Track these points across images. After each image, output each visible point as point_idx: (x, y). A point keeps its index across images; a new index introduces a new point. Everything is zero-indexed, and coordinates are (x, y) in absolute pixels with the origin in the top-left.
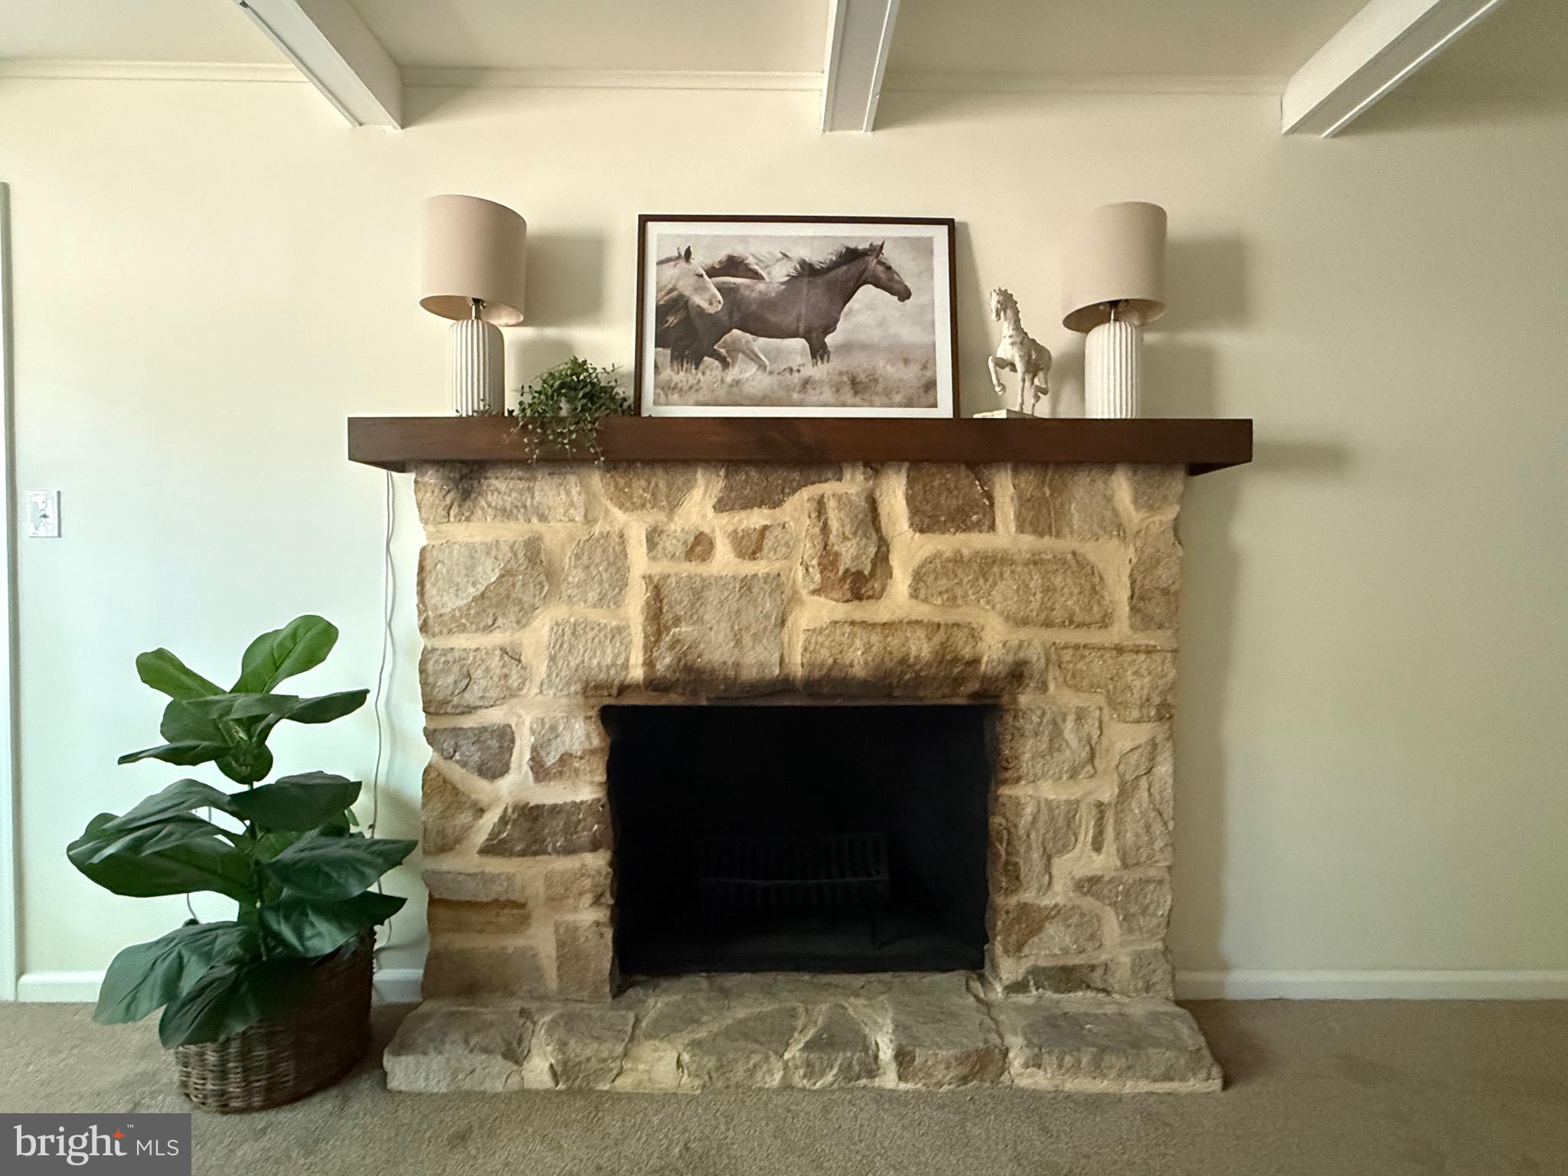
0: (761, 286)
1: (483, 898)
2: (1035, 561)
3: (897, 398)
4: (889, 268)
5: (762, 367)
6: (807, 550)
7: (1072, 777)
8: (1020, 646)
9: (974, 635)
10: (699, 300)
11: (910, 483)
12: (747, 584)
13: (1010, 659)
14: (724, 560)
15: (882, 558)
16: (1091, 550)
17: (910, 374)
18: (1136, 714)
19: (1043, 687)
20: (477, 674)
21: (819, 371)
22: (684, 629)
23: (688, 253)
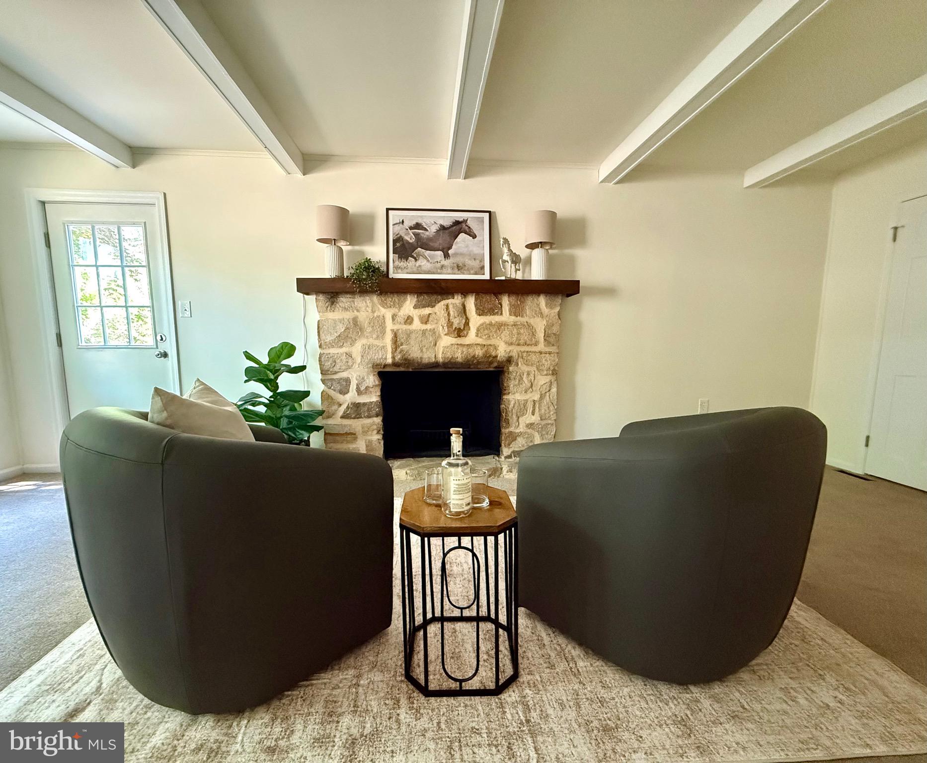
0: (427, 233)
1: (342, 432)
2: (515, 325)
3: (472, 272)
4: (469, 227)
5: (428, 261)
6: (443, 321)
7: (526, 392)
8: (510, 352)
9: (496, 348)
10: (407, 238)
11: (476, 300)
12: (424, 332)
13: (507, 356)
14: (417, 325)
15: (467, 324)
16: (532, 321)
17: (476, 264)
18: (545, 372)
19: (517, 365)
20: (338, 361)
21: (446, 262)
22: (404, 347)
23: (403, 221)
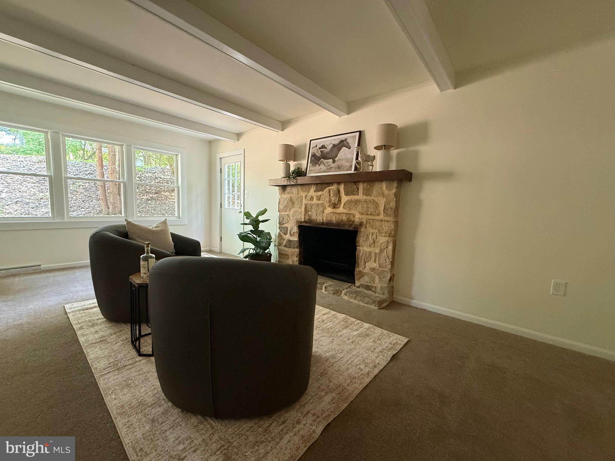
0: (327, 150)
1: (284, 254)
2: (366, 201)
3: (345, 169)
4: (348, 143)
5: (325, 165)
6: (327, 199)
7: (370, 246)
8: (362, 219)
9: (354, 216)
10: (317, 154)
11: (344, 186)
12: (318, 205)
13: (360, 221)
14: (315, 201)
15: (340, 200)
16: (376, 199)
17: (348, 164)
18: (384, 234)
19: (366, 228)
20: (284, 218)
21: (333, 165)
22: (309, 213)
23: (316, 145)
